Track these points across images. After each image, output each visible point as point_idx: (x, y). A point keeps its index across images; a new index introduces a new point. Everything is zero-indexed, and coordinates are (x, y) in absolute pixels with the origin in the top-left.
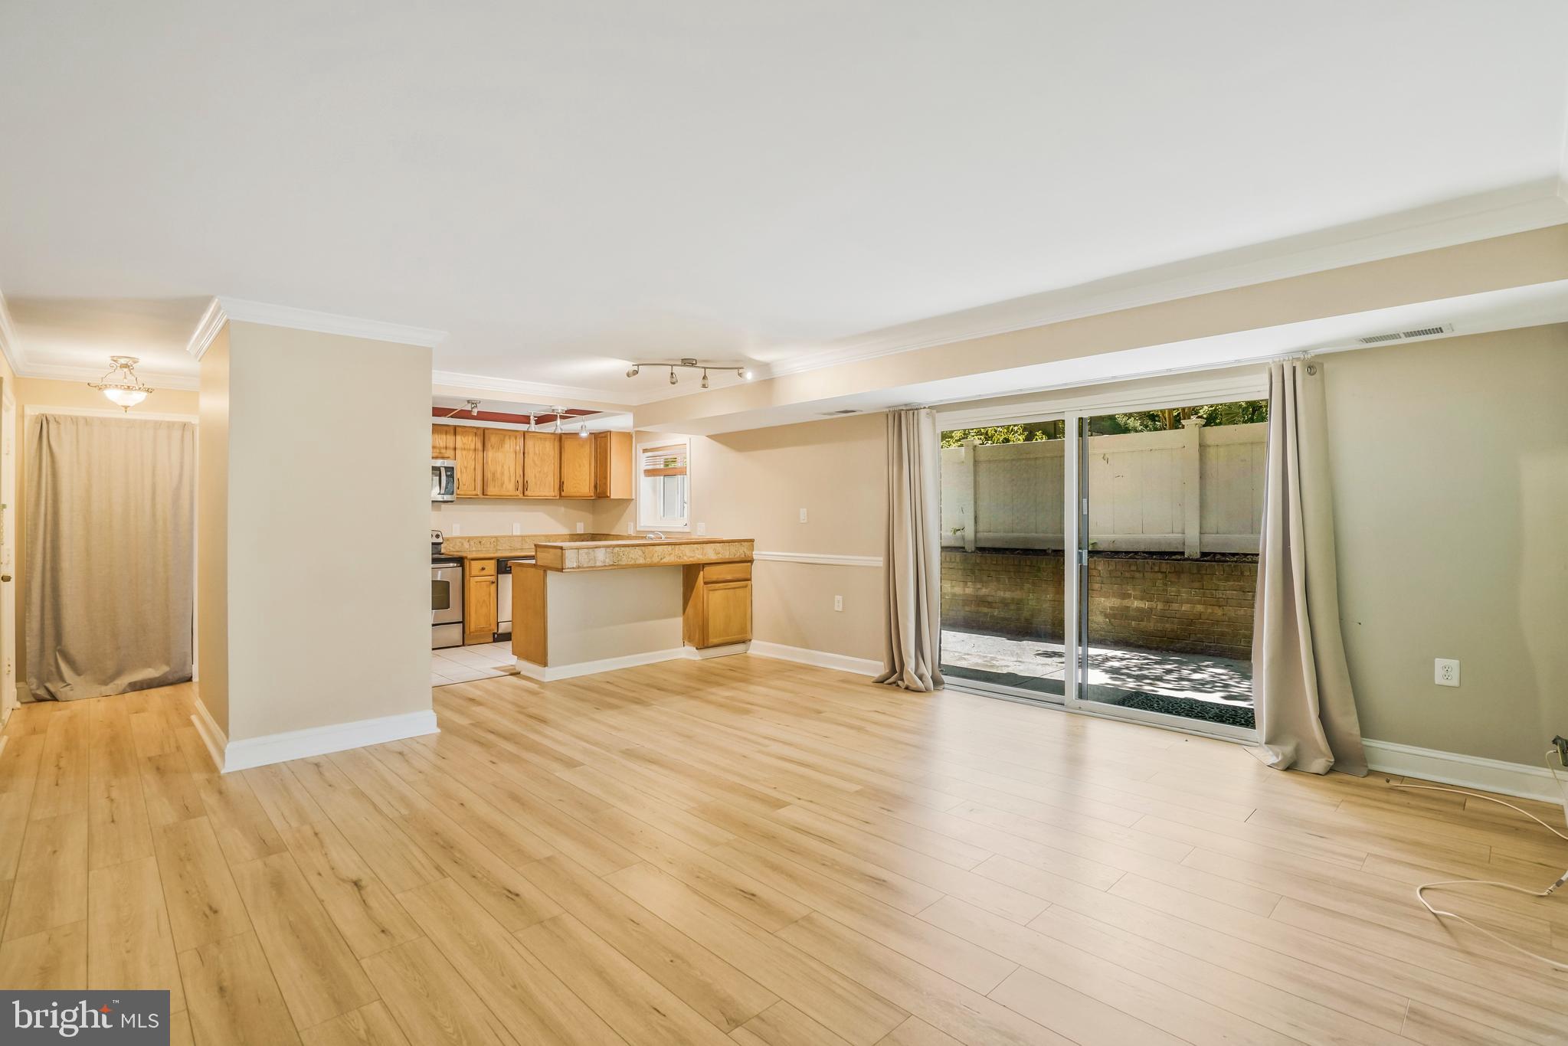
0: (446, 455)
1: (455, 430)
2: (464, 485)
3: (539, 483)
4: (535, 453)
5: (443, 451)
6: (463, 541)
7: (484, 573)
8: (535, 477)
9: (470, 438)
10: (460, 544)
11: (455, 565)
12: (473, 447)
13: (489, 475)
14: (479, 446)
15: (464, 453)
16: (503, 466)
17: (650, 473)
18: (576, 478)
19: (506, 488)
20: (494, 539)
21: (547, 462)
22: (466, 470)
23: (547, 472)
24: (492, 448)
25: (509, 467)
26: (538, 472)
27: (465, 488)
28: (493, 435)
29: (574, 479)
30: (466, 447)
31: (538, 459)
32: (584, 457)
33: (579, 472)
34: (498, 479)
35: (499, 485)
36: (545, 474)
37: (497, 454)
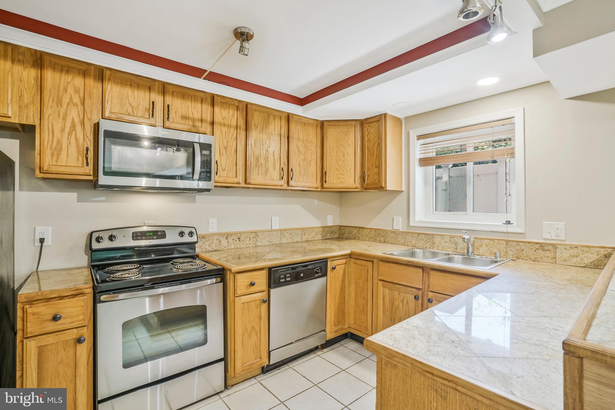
0: (202, 130)
1: (212, 98)
2: (224, 170)
3: (302, 172)
4: (299, 139)
5: (198, 124)
6: (221, 238)
7: (253, 289)
8: (299, 165)
9: (231, 112)
10: (218, 242)
11: (214, 280)
12: (234, 123)
13: (251, 160)
14: (242, 123)
15: (224, 129)
16: (267, 151)
17: (425, 162)
18: (339, 168)
19: (270, 177)
20: (253, 235)
21: (311, 149)
22: (226, 151)
23: (310, 161)
24: (256, 130)
25: (274, 152)
26: (302, 160)
27: (224, 174)
28: (257, 113)
29: (337, 169)
30: (226, 123)
31: (302, 146)
32: (349, 145)
33: (343, 161)
34: (261, 164)
35: (263, 172)
36: (308, 162)
37: (261, 136)
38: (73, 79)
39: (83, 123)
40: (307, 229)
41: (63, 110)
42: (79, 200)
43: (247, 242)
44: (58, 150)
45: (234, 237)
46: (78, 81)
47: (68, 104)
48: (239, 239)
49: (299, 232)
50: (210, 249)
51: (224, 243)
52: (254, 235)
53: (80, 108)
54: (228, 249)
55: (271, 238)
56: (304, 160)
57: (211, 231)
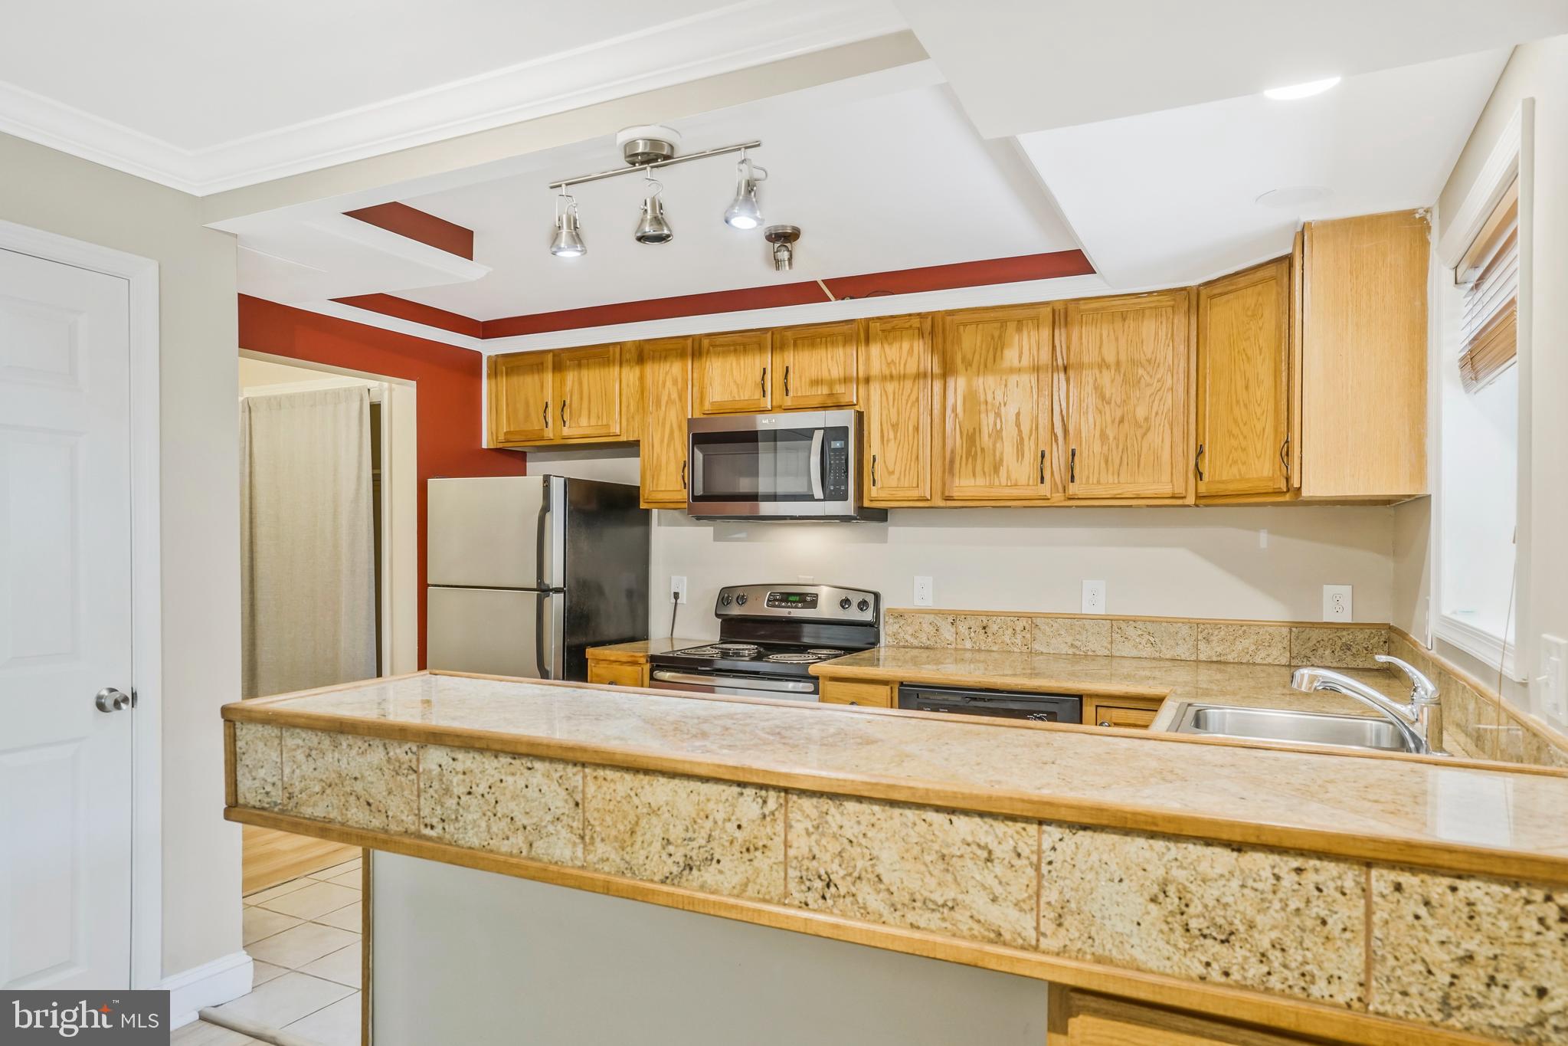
0: (845, 399)
1: (862, 333)
2: (892, 473)
3: (1115, 457)
4: (1102, 364)
5: (839, 389)
6: (939, 621)
8: (1103, 436)
9: (906, 345)
10: (932, 630)
12: (914, 369)
13: (959, 442)
14: (932, 365)
15: (890, 387)
16: (998, 415)
18: (1236, 431)
19: (1008, 477)
20: (1023, 622)
21: (1148, 385)
22: (896, 433)
23: (1147, 419)
24: (966, 370)
26: (1113, 422)
27: (897, 481)
28: (971, 328)
29: (1231, 434)
30: (894, 372)
31: (1113, 381)
32: (1261, 350)
33: (1246, 406)
34: (983, 450)
35: (986, 470)
36: (1137, 425)
37: (981, 380)
38: (671, 367)
40: (1216, 625)
41: (662, 414)
42: (715, 539)
43: (1007, 639)
44: (661, 470)
45: (971, 622)
47: (667, 403)
48: (984, 628)
49: (1185, 630)
50: (916, 643)
51: (948, 633)
52: (1025, 623)
54: (956, 649)
55: (1078, 637)
56: (1122, 421)
57: (919, 604)
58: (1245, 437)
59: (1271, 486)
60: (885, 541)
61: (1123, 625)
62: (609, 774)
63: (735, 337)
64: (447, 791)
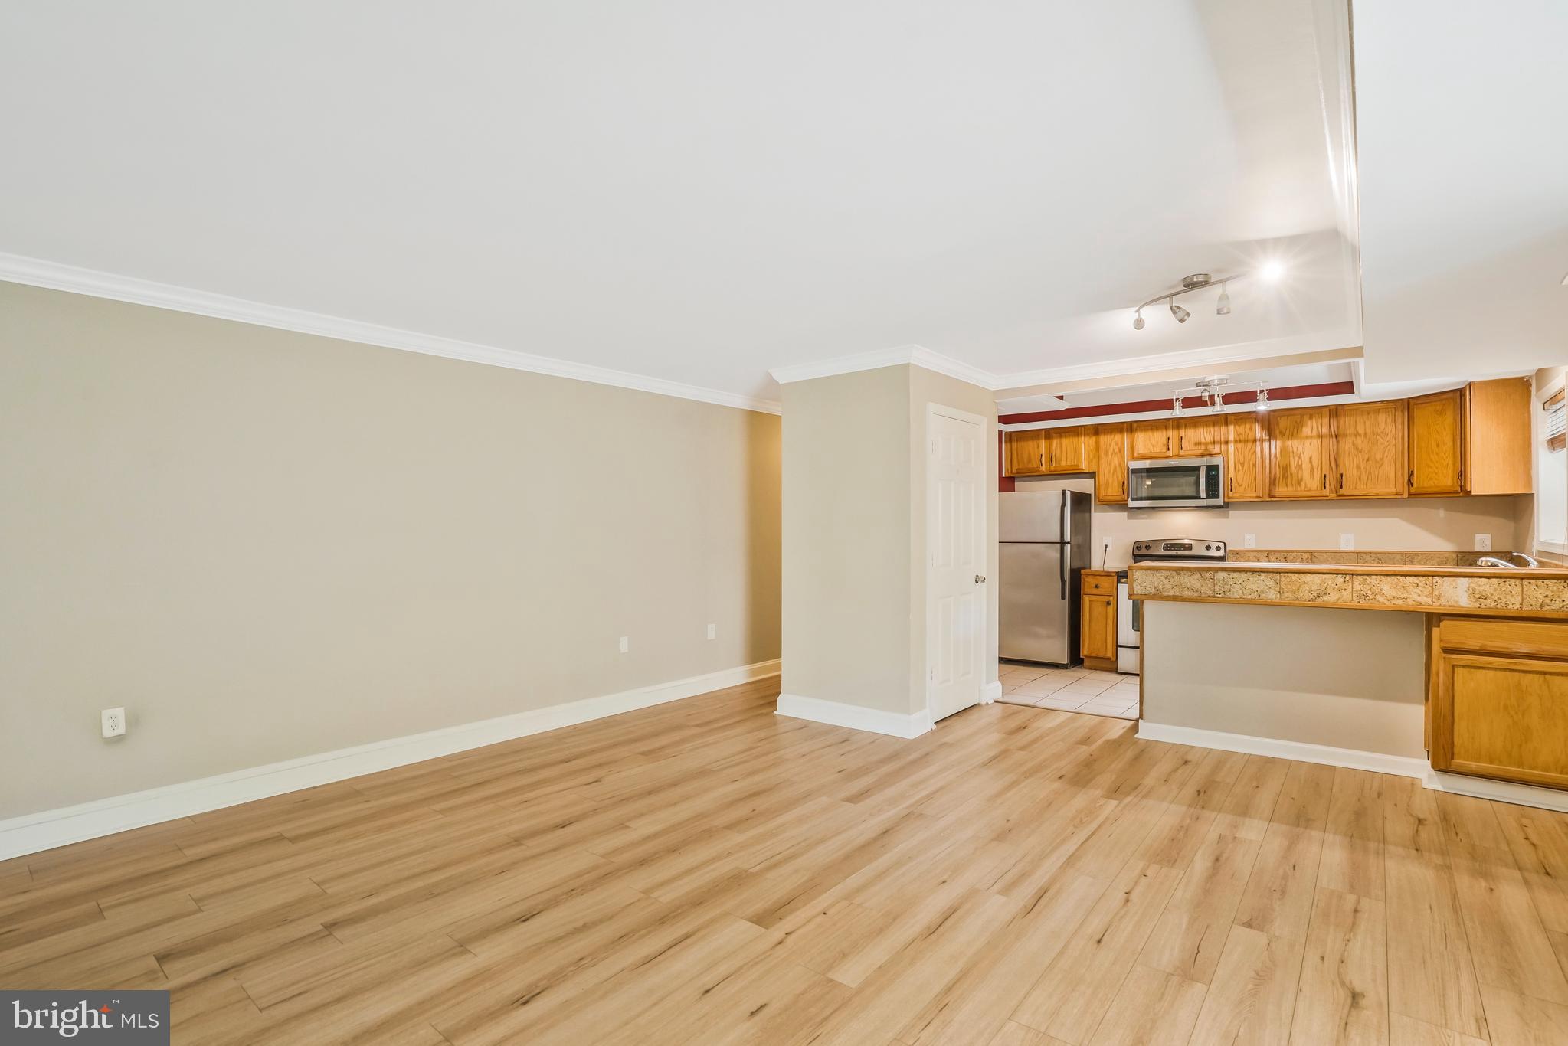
0: (1214, 451)
1: (1224, 419)
2: (1240, 485)
3: (1365, 476)
4: (1357, 434)
5: (1211, 447)
6: (1259, 555)
8: (1358, 467)
9: (1248, 426)
12: (1252, 436)
13: (1277, 471)
14: (1262, 434)
15: (1239, 446)
16: (1300, 458)
17: (1555, 444)
18: (1432, 465)
19: (1306, 487)
20: (1308, 555)
21: (1382, 444)
22: (1243, 467)
23: (1382, 459)
24: (1282, 436)
25: (1311, 458)
26: (1363, 460)
27: (1242, 489)
28: (1285, 418)
29: (1429, 466)
30: (1242, 438)
31: (1363, 442)
32: (1445, 429)
33: (1437, 454)
34: (1291, 474)
35: (1293, 483)
36: (1376, 462)
37: (1290, 442)
38: (1114, 436)
39: (1120, 465)
40: (1418, 553)
41: (1109, 459)
42: (1128, 518)
44: (1107, 485)
45: (1278, 555)
46: (1117, 437)
47: (1112, 453)
48: (1285, 559)
49: (1400, 557)
53: (1119, 455)
56: (1368, 460)
57: (1247, 547)
58: (1437, 468)
59: (1452, 489)
60: (1228, 518)
61: (1364, 555)
62: (1289, 575)
63: (1151, 423)
64: (1226, 584)
